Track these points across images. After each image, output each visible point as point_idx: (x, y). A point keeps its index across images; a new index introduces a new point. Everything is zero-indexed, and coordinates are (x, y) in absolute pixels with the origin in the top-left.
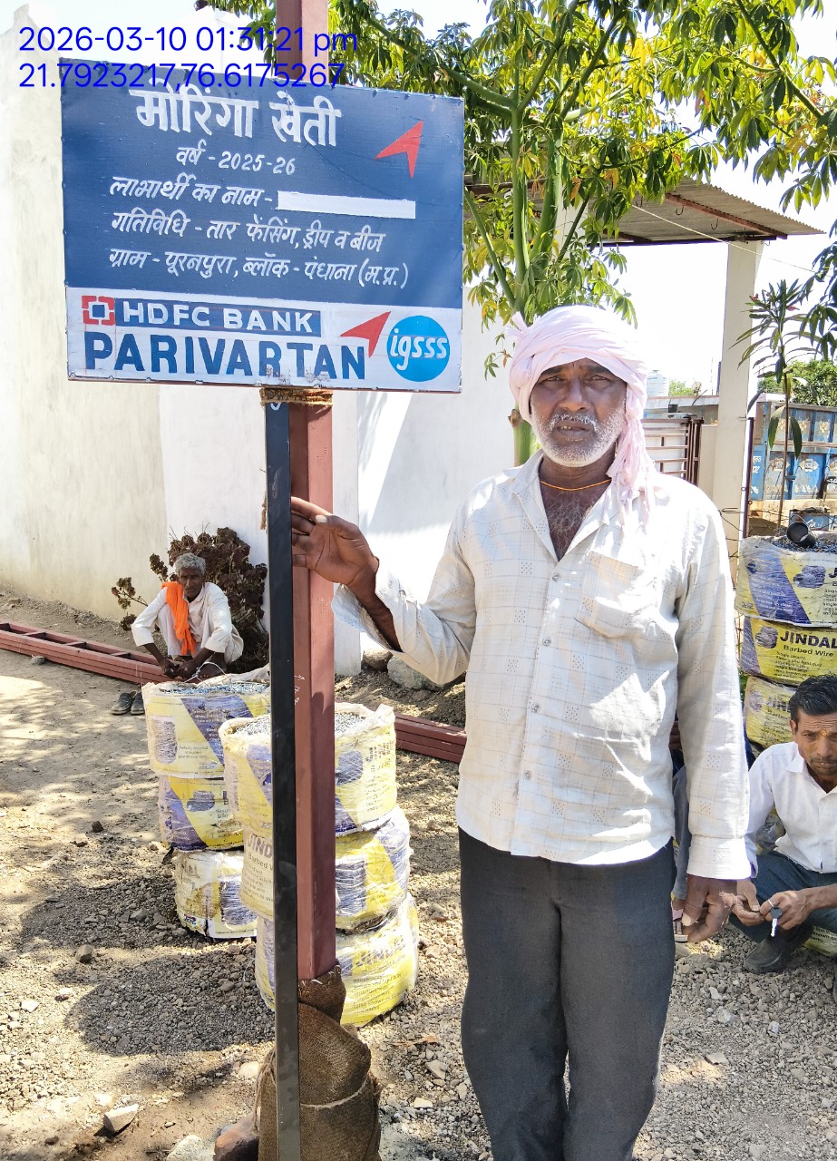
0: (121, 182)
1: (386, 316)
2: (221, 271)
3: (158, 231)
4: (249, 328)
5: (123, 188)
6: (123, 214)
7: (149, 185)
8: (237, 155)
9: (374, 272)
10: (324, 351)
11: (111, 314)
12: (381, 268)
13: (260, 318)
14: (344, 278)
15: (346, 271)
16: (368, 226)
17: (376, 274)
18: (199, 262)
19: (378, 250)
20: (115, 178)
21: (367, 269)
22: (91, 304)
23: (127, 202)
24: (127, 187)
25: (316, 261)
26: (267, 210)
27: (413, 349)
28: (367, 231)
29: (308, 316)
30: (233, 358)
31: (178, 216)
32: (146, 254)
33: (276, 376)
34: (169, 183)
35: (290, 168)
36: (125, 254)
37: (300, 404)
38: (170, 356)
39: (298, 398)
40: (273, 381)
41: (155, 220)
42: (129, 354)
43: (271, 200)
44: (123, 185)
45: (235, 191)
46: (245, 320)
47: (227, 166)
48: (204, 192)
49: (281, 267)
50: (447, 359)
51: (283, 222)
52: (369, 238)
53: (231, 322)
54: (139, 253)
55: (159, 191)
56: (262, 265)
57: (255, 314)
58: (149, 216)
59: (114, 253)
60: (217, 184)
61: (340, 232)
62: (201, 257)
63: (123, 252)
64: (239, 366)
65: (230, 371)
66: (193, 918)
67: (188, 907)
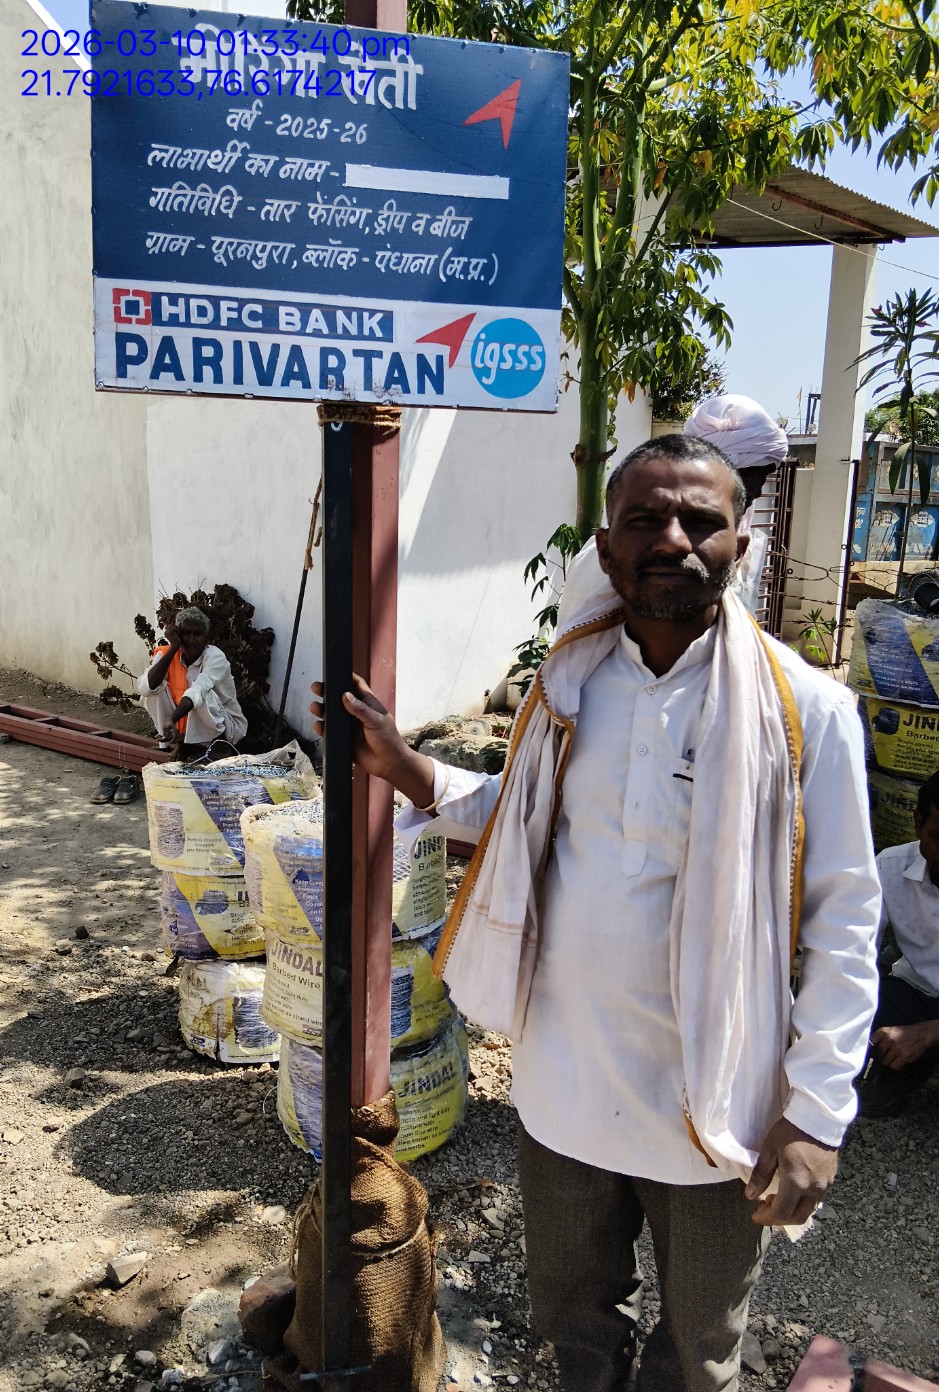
0: (161, 150)
1: (471, 317)
2: (277, 261)
3: (204, 210)
4: (309, 330)
5: (163, 158)
6: (163, 190)
7: (194, 154)
8: (299, 119)
9: (458, 264)
10: (396, 361)
11: (147, 311)
12: (465, 259)
13: (321, 318)
14: (422, 272)
15: (424, 262)
16: (452, 208)
17: (459, 267)
18: (251, 249)
19: (463, 238)
20: (153, 145)
21: (449, 261)
22: (124, 299)
23: (167, 175)
24: (167, 156)
25: (388, 250)
26: (332, 186)
27: (502, 359)
28: (450, 213)
29: (379, 316)
30: (289, 366)
31: (227, 192)
32: (190, 239)
33: (340, 389)
34: (218, 152)
35: (361, 136)
36: (165, 238)
37: (365, 424)
38: (215, 362)
39: (362, 417)
40: (335, 396)
41: (201, 198)
42: (167, 360)
43: (337, 175)
44: (163, 154)
45: (295, 163)
46: (305, 321)
47: (286, 133)
48: (259, 164)
49: (347, 257)
50: (542, 370)
51: (351, 200)
52: (453, 222)
53: (288, 323)
54: (181, 238)
55: (206, 162)
56: (325, 253)
57: (316, 313)
58: (193, 193)
59: (152, 237)
60: (275, 154)
61: (419, 215)
62: (254, 243)
63: (162, 236)
64: (296, 377)
65: (285, 383)
66: (201, 1039)
67: (196, 1026)
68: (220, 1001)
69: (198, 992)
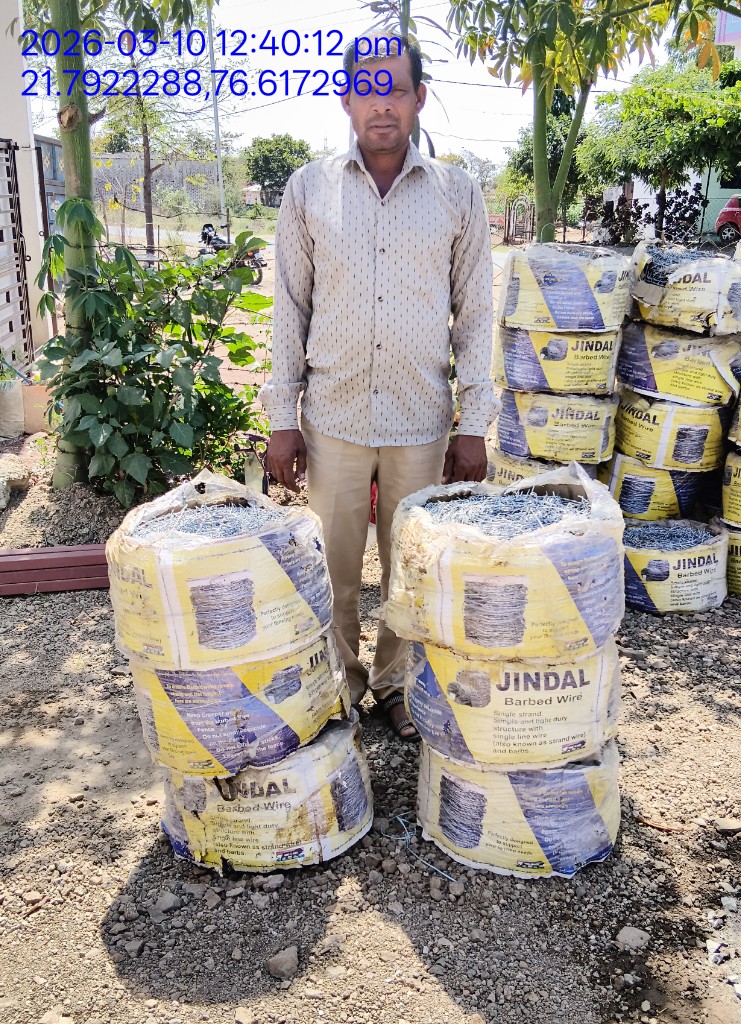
66: (296, 850)
67: (284, 840)
68: (313, 794)
69: (275, 800)
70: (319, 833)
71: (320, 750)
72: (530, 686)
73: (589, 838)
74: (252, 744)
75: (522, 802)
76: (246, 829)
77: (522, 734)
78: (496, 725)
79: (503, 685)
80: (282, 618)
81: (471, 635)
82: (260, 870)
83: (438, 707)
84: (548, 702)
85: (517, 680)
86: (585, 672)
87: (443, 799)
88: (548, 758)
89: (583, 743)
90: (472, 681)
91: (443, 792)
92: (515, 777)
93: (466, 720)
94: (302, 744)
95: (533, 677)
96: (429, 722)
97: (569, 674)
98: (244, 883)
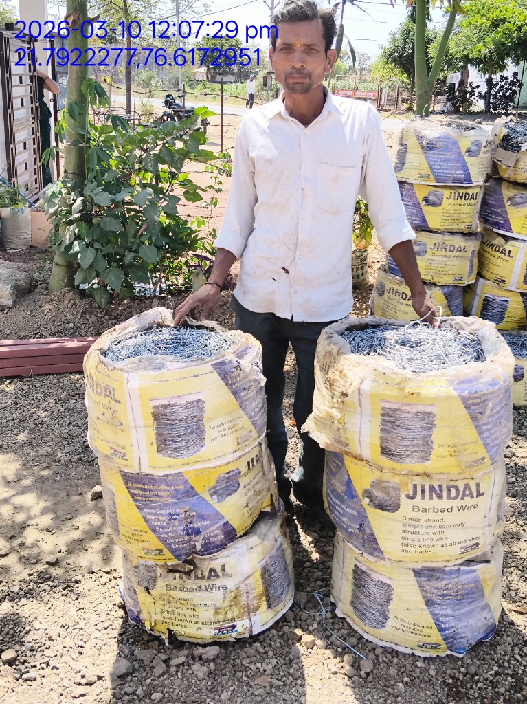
66: (230, 626)
67: (221, 617)
68: (247, 578)
69: (214, 583)
70: (250, 611)
71: (253, 540)
72: (434, 496)
73: (479, 623)
74: (198, 537)
75: (424, 594)
76: (189, 606)
77: (427, 537)
78: (405, 528)
79: (411, 494)
80: (226, 432)
81: (386, 451)
82: (200, 641)
83: (353, 509)
84: (450, 510)
85: (423, 491)
86: (481, 485)
87: (355, 585)
88: (447, 558)
89: (477, 544)
90: (385, 490)
91: (355, 579)
92: (417, 573)
93: (378, 521)
94: (239, 535)
95: (437, 488)
96: (345, 520)
97: (467, 486)
98: (185, 652)
